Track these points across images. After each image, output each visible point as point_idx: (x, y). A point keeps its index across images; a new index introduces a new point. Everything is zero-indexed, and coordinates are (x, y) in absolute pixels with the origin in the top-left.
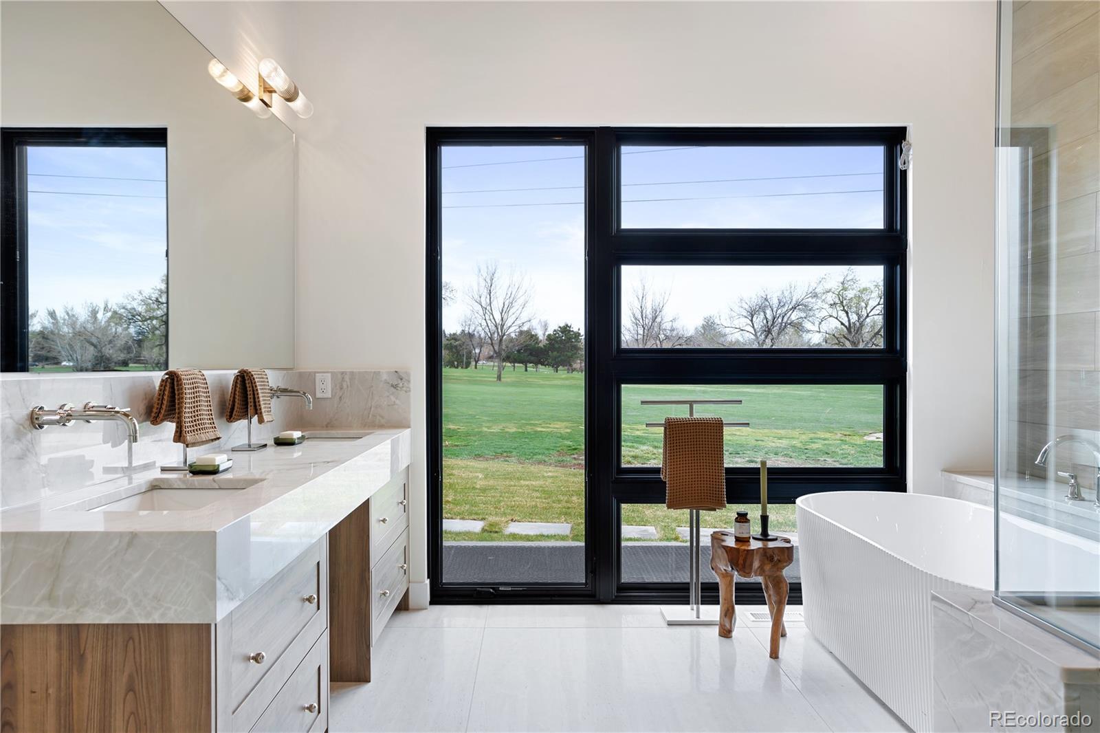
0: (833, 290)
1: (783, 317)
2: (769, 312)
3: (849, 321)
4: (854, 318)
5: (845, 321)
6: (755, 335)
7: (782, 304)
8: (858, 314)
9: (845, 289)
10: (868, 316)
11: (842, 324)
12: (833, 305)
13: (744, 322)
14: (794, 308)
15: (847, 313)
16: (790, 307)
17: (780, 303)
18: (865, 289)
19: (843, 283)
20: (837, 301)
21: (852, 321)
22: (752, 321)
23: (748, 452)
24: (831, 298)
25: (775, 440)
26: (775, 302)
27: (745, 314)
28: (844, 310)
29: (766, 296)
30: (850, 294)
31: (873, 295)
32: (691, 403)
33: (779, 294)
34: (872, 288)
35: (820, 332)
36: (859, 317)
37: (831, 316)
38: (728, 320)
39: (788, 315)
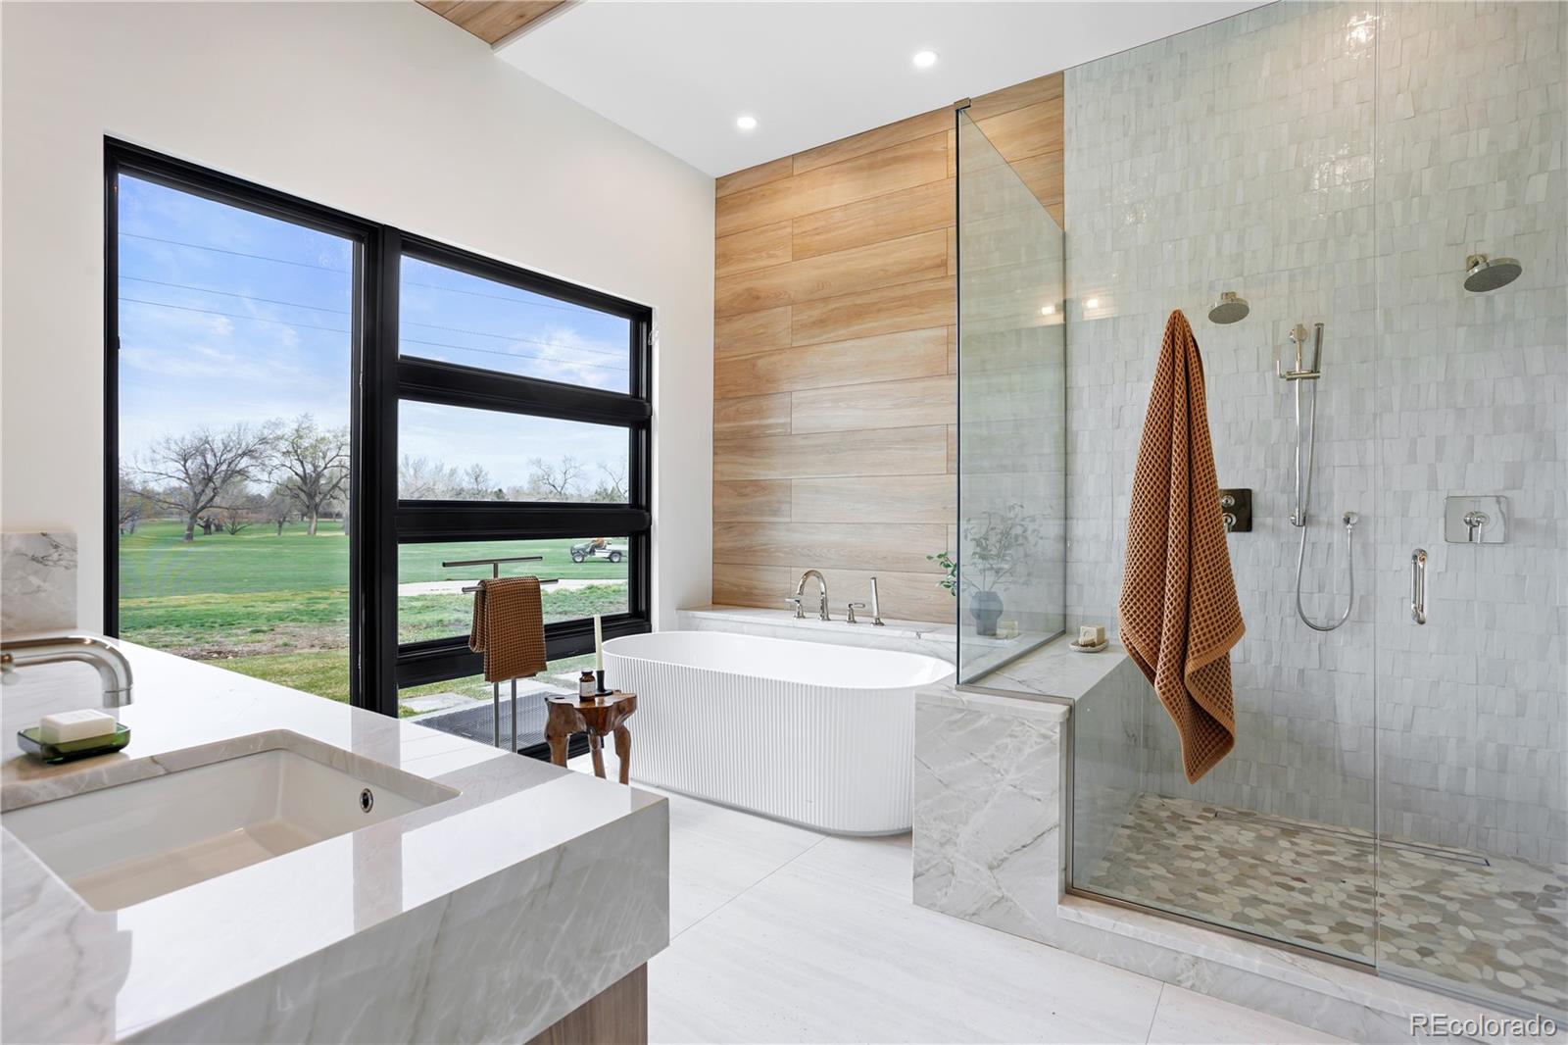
0: (286, 436)
1: (230, 464)
2: (209, 457)
3: (304, 471)
4: (309, 468)
5: (300, 471)
6: (191, 484)
7: (229, 449)
8: (314, 465)
9: (301, 437)
10: (326, 468)
11: (296, 474)
12: (286, 453)
13: (175, 468)
14: (244, 454)
15: (302, 463)
16: (240, 452)
17: (226, 448)
18: (323, 439)
19: (297, 431)
20: (291, 449)
21: (308, 471)
22: (184, 466)
23: (244, 621)
24: (284, 446)
25: (268, 604)
26: (218, 446)
27: (174, 456)
28: (298, 459)
29: (207, 437)
30: (306, 443)
31: (331, 446)
32: (495, 563)
33: (224, 436)
34: (331, 438)
35: (270, 482)
36: (315, 467)
37: (284, 466)
38: (150, 464)
39: (237, 461)
